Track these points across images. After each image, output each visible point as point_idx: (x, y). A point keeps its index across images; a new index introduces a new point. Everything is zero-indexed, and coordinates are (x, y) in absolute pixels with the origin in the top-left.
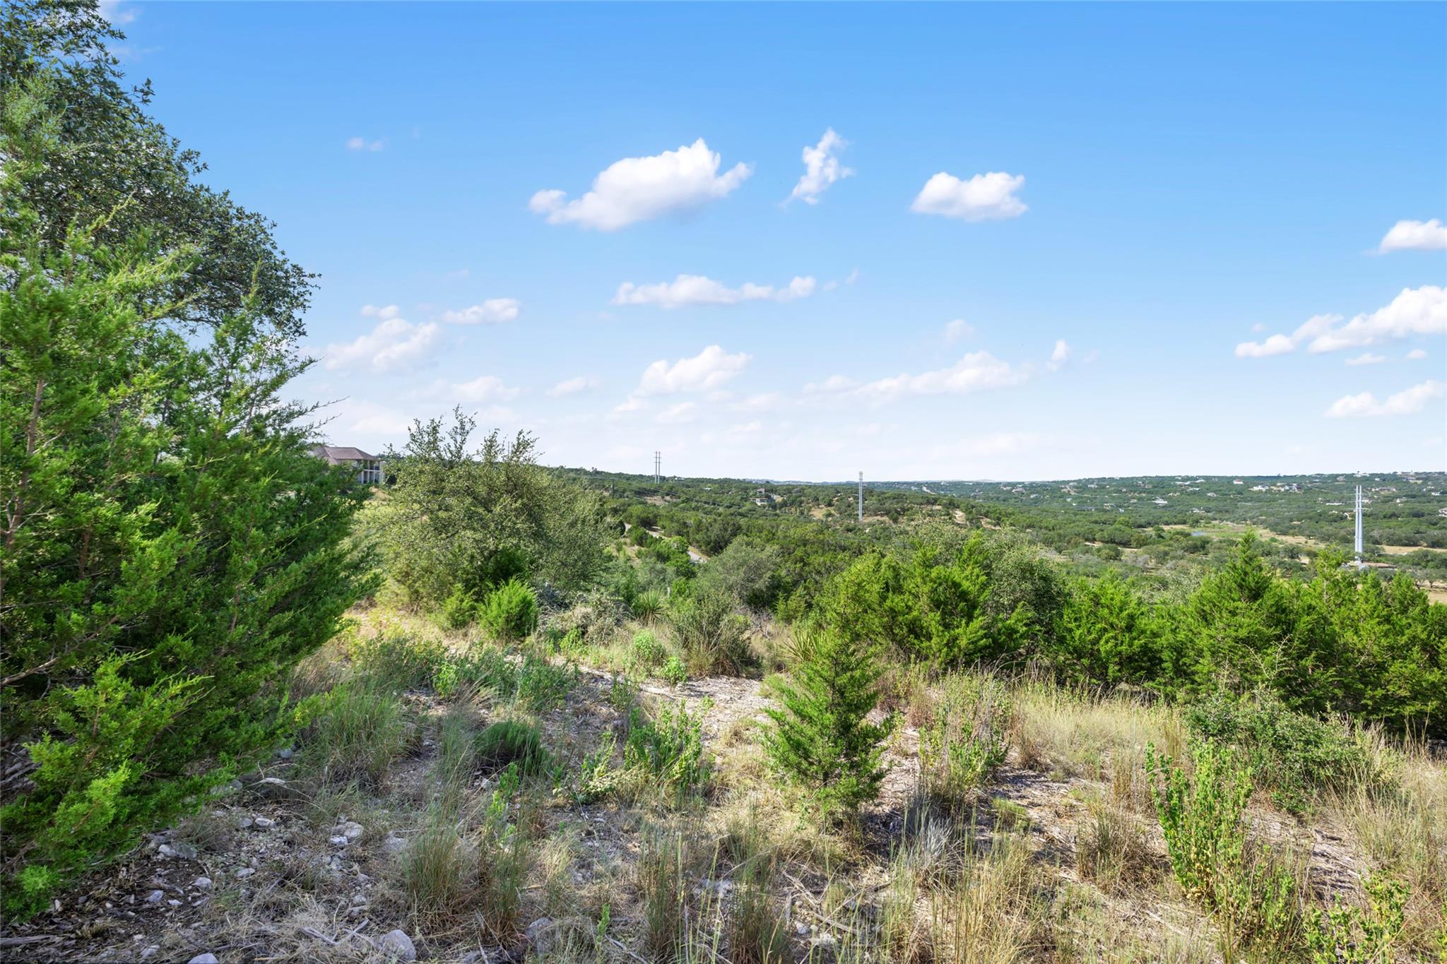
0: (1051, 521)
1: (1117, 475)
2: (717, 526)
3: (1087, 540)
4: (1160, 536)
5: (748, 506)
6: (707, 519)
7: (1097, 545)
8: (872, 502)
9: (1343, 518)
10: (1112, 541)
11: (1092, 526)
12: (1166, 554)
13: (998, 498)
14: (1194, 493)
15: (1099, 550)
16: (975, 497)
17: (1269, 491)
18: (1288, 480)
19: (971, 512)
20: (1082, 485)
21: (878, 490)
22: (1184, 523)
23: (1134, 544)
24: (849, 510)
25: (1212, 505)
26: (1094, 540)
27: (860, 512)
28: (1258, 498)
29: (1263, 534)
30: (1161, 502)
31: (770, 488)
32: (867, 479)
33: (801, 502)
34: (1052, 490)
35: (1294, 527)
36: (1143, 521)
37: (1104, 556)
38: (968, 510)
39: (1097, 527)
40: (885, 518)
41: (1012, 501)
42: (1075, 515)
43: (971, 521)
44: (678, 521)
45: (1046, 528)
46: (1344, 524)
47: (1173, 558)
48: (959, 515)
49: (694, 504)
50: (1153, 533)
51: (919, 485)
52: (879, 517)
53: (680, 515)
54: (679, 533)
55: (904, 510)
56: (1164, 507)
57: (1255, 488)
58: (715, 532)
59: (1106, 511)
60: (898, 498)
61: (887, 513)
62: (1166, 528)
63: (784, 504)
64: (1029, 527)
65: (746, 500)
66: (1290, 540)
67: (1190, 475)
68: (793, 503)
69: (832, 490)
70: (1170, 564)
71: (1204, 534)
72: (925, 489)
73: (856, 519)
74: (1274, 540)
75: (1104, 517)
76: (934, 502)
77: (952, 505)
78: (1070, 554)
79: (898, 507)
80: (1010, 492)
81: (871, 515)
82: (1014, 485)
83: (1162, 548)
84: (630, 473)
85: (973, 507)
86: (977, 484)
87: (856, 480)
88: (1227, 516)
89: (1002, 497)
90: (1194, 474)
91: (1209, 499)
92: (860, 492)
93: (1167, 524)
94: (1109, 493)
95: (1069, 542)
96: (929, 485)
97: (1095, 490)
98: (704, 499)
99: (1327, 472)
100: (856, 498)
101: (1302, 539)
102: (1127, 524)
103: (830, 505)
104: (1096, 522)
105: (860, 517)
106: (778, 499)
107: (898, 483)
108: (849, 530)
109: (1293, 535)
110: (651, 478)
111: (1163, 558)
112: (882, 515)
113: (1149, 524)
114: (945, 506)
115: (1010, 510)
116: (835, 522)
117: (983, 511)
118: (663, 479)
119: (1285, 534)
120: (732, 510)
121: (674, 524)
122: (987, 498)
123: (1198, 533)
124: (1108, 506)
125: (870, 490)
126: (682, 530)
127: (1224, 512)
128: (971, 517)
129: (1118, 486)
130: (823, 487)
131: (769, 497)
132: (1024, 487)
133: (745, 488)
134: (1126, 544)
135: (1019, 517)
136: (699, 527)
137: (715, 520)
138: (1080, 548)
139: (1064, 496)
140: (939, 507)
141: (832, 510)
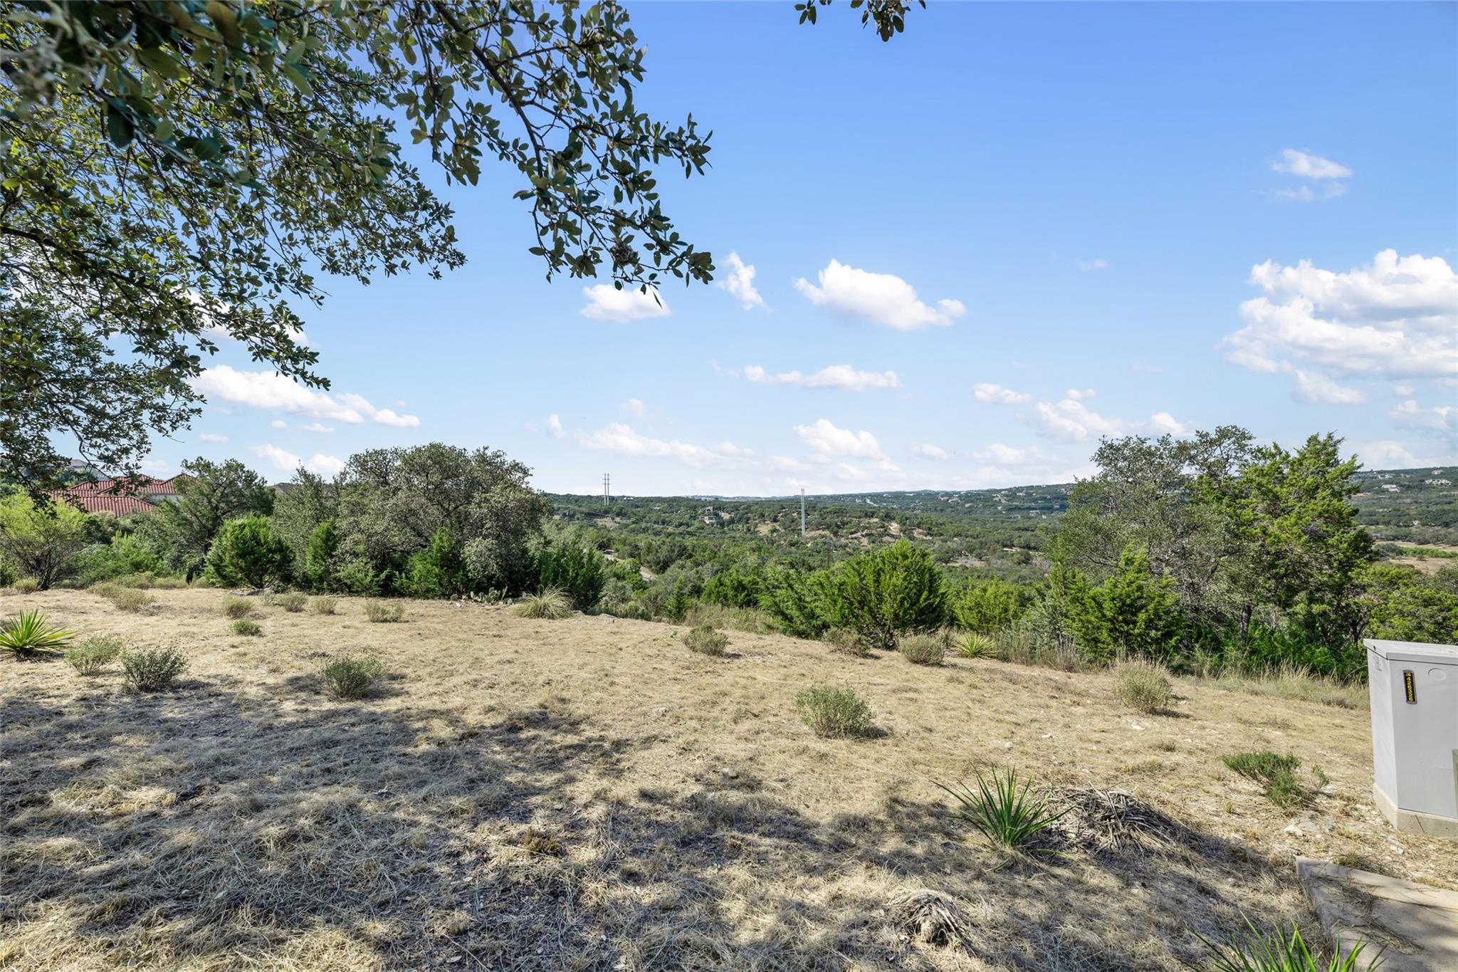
0: (977, 530)
2: (665, 547)
3: (1006, 546)
5: (696, 524)
6: (656, 541)
7: (1013, 550)
8: (815, 516)
10: (1027, 546)
11: (1013, 533)
13: (934, 508)
15: (1013, 555)
16: (912, 508)
19: (905, 524)
20: (1012, 494)
21: (821, 504)
24: (792, 526)
26: (1012, 546)
27: (803, 527)
31: (718, 505)
32: (806, 494)
33: (748, 519)
34: (982, 500)
37: (1017, 560)
38: (902, 523)
39: (1016, 534)
40: (827, 532)
41: (947, 510)
42: (1002, 522)
43: (904, 531)
44: (630, 543)
45: (972, 536)
48: (894, 527)
49: (644, 525)
51: (863, 496)
52: (820, 532)
53: (632, 538)
54: (631, 555)
55: (844, 524)
58: (663, 553)
59: (1030, 518)
60: (839, 512)
61: (828, 527)
63: (732, 521)
65: (695, 518)
68: (739, 521)
69: (777, 506)
72: (868, 501)
73: (799, 535)
76: (874, 514)
77: (888, 517)
78: (987, 560)
79: (838, 520)
80: (947, 502)
81: (812, 530)
82: (951, 495)
84: (579, 494)
85: (910, 518)
86: (918, 495)
87: (800, 493)
89: (938, 506)
92: (803, 510)
94: (1035, 500)
95: (989, 549)
97: (1023, 498)
98: (653, 519)
100: (799, 513)
103: (775, 520)
104: (1017, 530)
105: (803, 532)
106: (726, 516)
107: (844, 496)
108: (792, 545)
110: (600, 498)
112: (824, 529)
114: (882, 518)
115: (942, 520)
116: (779, 536)
117: (916, 522)
118: (612, 499)
120: (682, 529)
121: (627, 547)
122: (925, 509)
124: (1032, 513)
125: (814, 505)
126: (634, 553)
128: (904, 528)
129: (1044, 493)
130: (770, 502)
131: (717, 515)
132: (960, 497)
133: (694, 505)
134: (1038, 549)
135: (948, 526)
136: (649, 549)
137: (664, 543)
138: (999, 553)
139: (994, 505)
140: (876, 520)
141: (777, 525)
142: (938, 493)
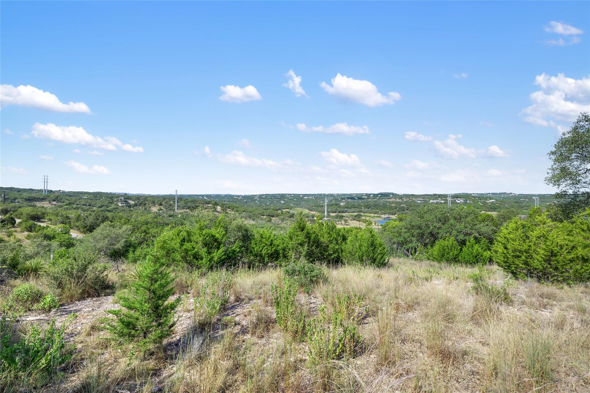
0: (251, 209)
1: (271, 193)
2: (91, 217)
3: (262, 215)
4: (282, 213)
5: (113, 206)
6: (83, 214)
7: (265, 217)
8: (182, 203)
9: (323, 206)
10: (269, 216)
11: (263, 210)
12: (284, 219)
13: (233, 201)
14: (291, 199)
15: (265, 219)
16: (225, 201)
17: (308, 198)
18: (312, 195)
19: (223, 207)
20: (261, 196)
21: (184, 198)
22: (288, 209)
23: (275, 216)
24: (170, 207)
25: (295, 203)
26: (264, 215)
27: (176, 208)
28: (306, 201)
29: (306, 211)
30: (283, 202)
31: (127, 197)
32: (178, 194)
33: (145, 204)
34: (250, 198)
35: (313, 209)
36: (278, 208)
37: (267, 221)
38: (222, 206)
39: (265, 211)
40: (188, 210)
41: (238, 202)
42: (259, 207)
43: (223, 210)
44: (62, 216)
45: (249, 212)
46: (323, 207)
47: (286, 220)
48: (219, 208)
49: (75, 206)
50: (280, 212)
51: (203, 196)
52: (185, 210)
53: (64, 213)
54: (62, 223)
55: (196, 207)
56: (283, 204)
57: (305, 198)
58: (90, 221)
59: (267, 205)
60: (194, 201)
61: (189, 208)
62: (284, 210)
63: (136, 205)
64: (244, 212)
65: (112, 203)
66: (312, 213)
67: (290, 193)
68: (140, 204)
69: (162, 198)
70: (285, 222)
71: (293, 212)
72: (205, 198)
73: (174, 211)
74: (309, 213)
75: (267, 207)
76: (209, 203)
77: (216, 204)
78: (257, 221)
79: (194, 205)
80: (237, 199)
81: (181, 209)
82: (239, 196)
83: (283, 217)
84: (21, 188)
85: (224, 205)
86: (226, 196)
87: (174, 194)
88: (299, 206)
89: (235, 201)
90: (291, 193)
91: (295, 201)
92: (176, 199)
93: (284, 209)
94: (269, 199)
95: (256, 216)
96: (207, 196)
97: (264, 198)
98: (82, 203)
99: (320, 193)
100: (174, 202)
101: (315, 212)
102: (273, 209)
103: (161, 205)
104: (265, 209)
105: (176, 210)
106: (132, 202)
107: (194, 195)
108: (170, 216)
109: (313, 211)
110: (41, 191)
111: (283, 220)
112: (186, 209)
113: (279, 209)
114: (213, 204)
115: (237, 206)
116: (163, 213)
117: (228, 206)
119: (311, 211)
120: (102, 209)
121: (59, 218)
122: (230, 201)
123: (292, 212)
124: (268, 204)
125: (181, 198)
126: (66, 221)
127: (298, 205)
128: (223, 208)
129: (271, 197)
130: (158, 197)
131: (126, 202)
132: (242, 197)
133: (111, 197)
134: (273, 216)
135: (240, 208)
136: (78, 219)
137: (90, 214)
138: (260, 218)
139: (255, 200)
140: (211, 205)
141: (162, 207)
142: (234, 195)
